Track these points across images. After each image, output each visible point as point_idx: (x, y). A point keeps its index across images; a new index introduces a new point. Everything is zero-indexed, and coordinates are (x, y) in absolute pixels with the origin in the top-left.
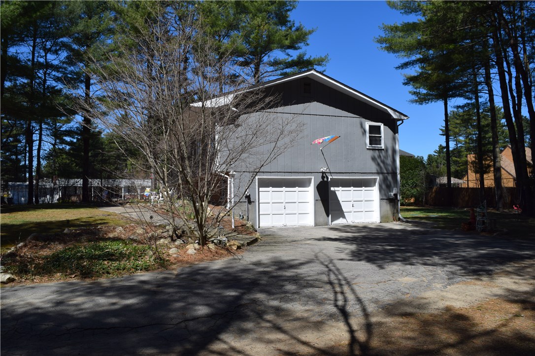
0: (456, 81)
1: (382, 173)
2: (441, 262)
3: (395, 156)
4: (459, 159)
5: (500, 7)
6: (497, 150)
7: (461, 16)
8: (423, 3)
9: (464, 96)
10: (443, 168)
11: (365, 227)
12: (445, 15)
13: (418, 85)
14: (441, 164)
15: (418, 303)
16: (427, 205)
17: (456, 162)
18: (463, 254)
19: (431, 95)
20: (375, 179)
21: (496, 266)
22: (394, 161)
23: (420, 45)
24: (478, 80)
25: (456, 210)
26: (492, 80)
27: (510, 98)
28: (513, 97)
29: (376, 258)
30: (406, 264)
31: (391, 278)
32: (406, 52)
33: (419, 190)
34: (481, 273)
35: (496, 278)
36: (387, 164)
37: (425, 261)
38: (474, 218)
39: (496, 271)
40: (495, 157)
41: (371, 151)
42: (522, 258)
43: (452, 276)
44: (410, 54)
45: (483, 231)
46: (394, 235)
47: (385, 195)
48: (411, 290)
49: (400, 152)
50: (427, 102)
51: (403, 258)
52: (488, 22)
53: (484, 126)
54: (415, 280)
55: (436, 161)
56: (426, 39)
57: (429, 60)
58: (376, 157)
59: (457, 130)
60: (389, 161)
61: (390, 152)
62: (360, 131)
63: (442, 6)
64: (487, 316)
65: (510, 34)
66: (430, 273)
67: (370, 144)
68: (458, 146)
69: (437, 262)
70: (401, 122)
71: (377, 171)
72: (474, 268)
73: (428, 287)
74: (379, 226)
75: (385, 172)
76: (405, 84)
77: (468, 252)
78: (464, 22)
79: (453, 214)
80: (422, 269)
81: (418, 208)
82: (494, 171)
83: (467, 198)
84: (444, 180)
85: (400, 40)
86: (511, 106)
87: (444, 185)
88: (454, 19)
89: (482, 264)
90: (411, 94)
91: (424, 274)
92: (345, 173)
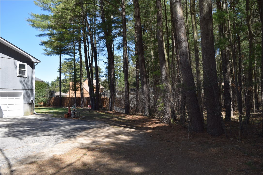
0: (65, 47)
1: (25, 90)
2: (53, 133)
3: (33, 81)
4: (66, 84)
5: (86, 17)
6: (82, 80)
7: (69, 17)
8: (52, 7)
9: (69, 54)
10: (58, 88)
11: (15, 119)
12: (62, 15)
13: (47, 46)
14: (57, 86)
15: (39, 155)
16: (50, 106)
17: (64, 85)
18: (64, 129)
19: (54, 52)
20: (21, 93)
21: (78, 133)
22: (32, 83)
23: (49, 27)
24: (75, 48)
25: (63, 108)
26: (81, 48)
27: (88, 57)
28: (89, 57)
29: (18, 135)
30: (35, 136)
31: (26, 145)
32: (42, 29)
33: (45, 98)
34: (71, 137)
35: (77, 139)
36: (28, 85)
37: (45, 134)
38: (70, 111)
39: (78, 135)
40: (81, 84)
41: (20, 77)
42: (89, 128)
43: (57, 140)
44: (44, 30)
45: (74, 117)
46: (31, 122)
47: (27, 101)
48: (36, 149)
49: (35, 79)
50: (51, 55)
51: (34, 133)
52: (81, 22)
53: (77, 69)
54: (39, 144)
55: (55, 84)
56: (52, 24)
57: (53, 35)
58: (22, 81)
59: (65, 70)
60: (29, 83)
61: (30, 79)
62: (14, 66)
63: (61, 10)
64: (72, 156)
65: (89, 29)
66: (47, 140)
67: (19, 74)
68: (66, 77)
69: (51, 134)
70: (36, 64)
71: (23, 88)
72: (68, 135)
73: (45, 147)
74: (23, 117)
75: (27, 89)
76: (41, 45)
77: (66, 128)
78: (71, 20)
79: (62, 110)
80: (43, 138)
81: (45, 107)
82: (80, 90)
83: (68, 102)
84: (58, 94)
85: (39, 22)
86: (88, 61)
87: (58, 96)
88: (66, 18)
89: (72, 133)
90: (43, 50)
91: (44, 140)
92: (4, 89)
